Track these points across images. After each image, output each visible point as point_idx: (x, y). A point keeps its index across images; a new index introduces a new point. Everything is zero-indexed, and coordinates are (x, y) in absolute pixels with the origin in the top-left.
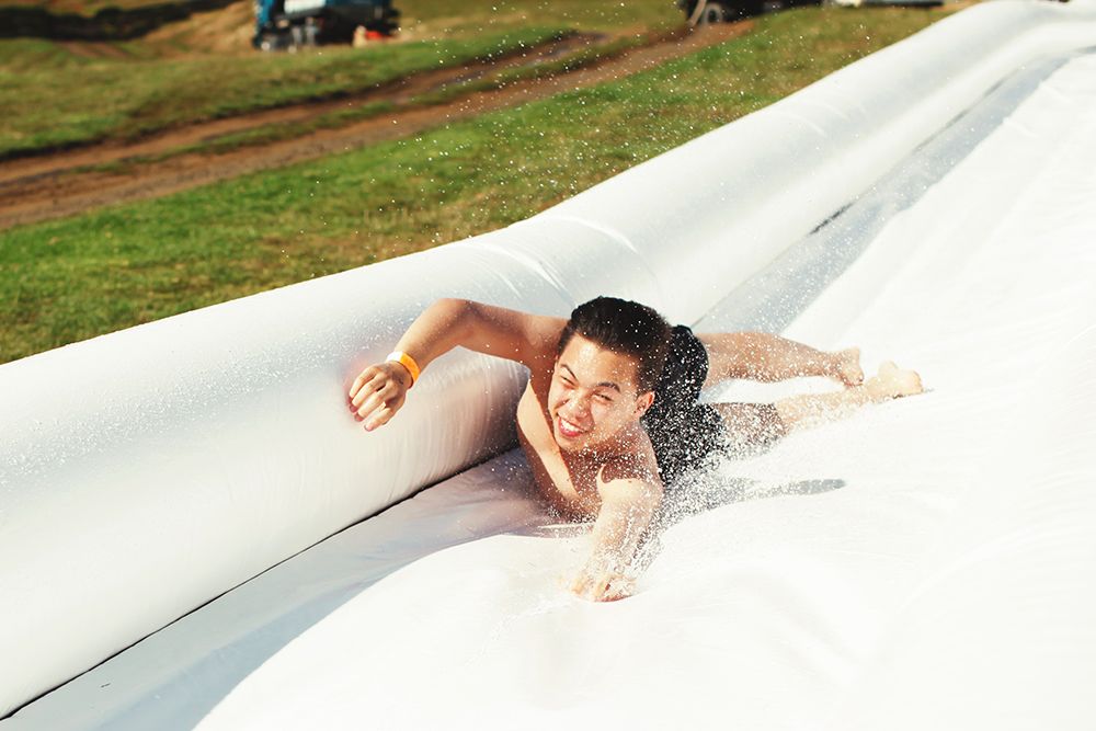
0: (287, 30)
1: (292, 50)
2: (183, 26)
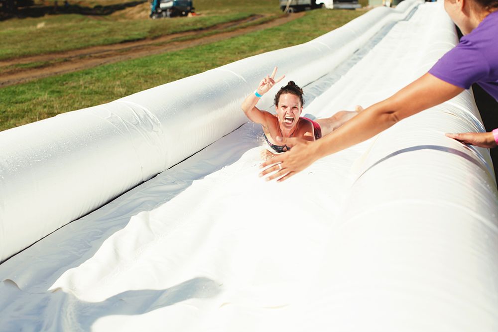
0: (161, 13)
1: (162, 19)
2: (123, 12)
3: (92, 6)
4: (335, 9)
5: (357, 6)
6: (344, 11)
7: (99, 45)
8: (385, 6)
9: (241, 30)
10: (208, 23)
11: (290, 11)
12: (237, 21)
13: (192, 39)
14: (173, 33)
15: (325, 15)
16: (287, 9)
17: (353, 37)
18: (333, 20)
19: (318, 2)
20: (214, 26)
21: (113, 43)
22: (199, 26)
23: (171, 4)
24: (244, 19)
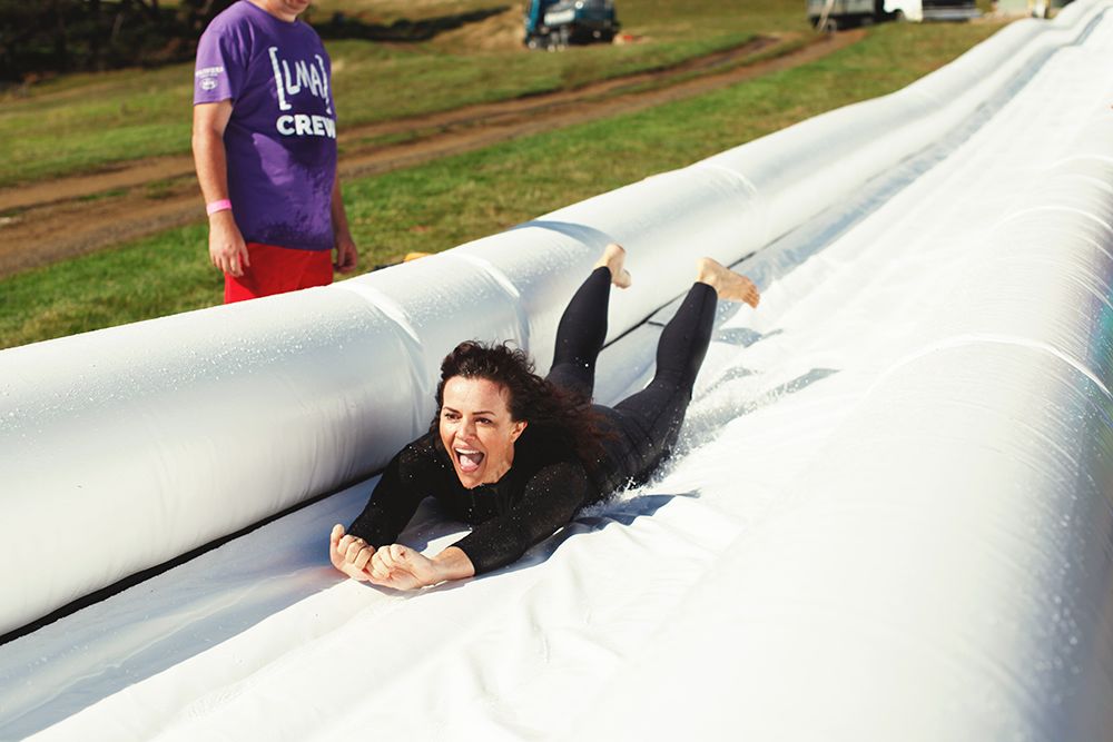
0: (547, 35)
1: (550, 48)
3: (388, 22)
4: (926, 21)
5: (973, 14)
6: (947, 26)
7: (480, 103)
8: (1034, 16)
9: (744, 70)
10: (672, 57)
11: (829, 27)
12: (727, 51)
13: (654, 89)
14: (611, 78)
15: (909, 35)
16: (823, 23)
17: (973, 81)
18: (927, 45)
19: (889, 7)
20: (685, 63)
21: (504, 99)
22: (655, 63)
23: (568, 16)
24: (740, 46)
